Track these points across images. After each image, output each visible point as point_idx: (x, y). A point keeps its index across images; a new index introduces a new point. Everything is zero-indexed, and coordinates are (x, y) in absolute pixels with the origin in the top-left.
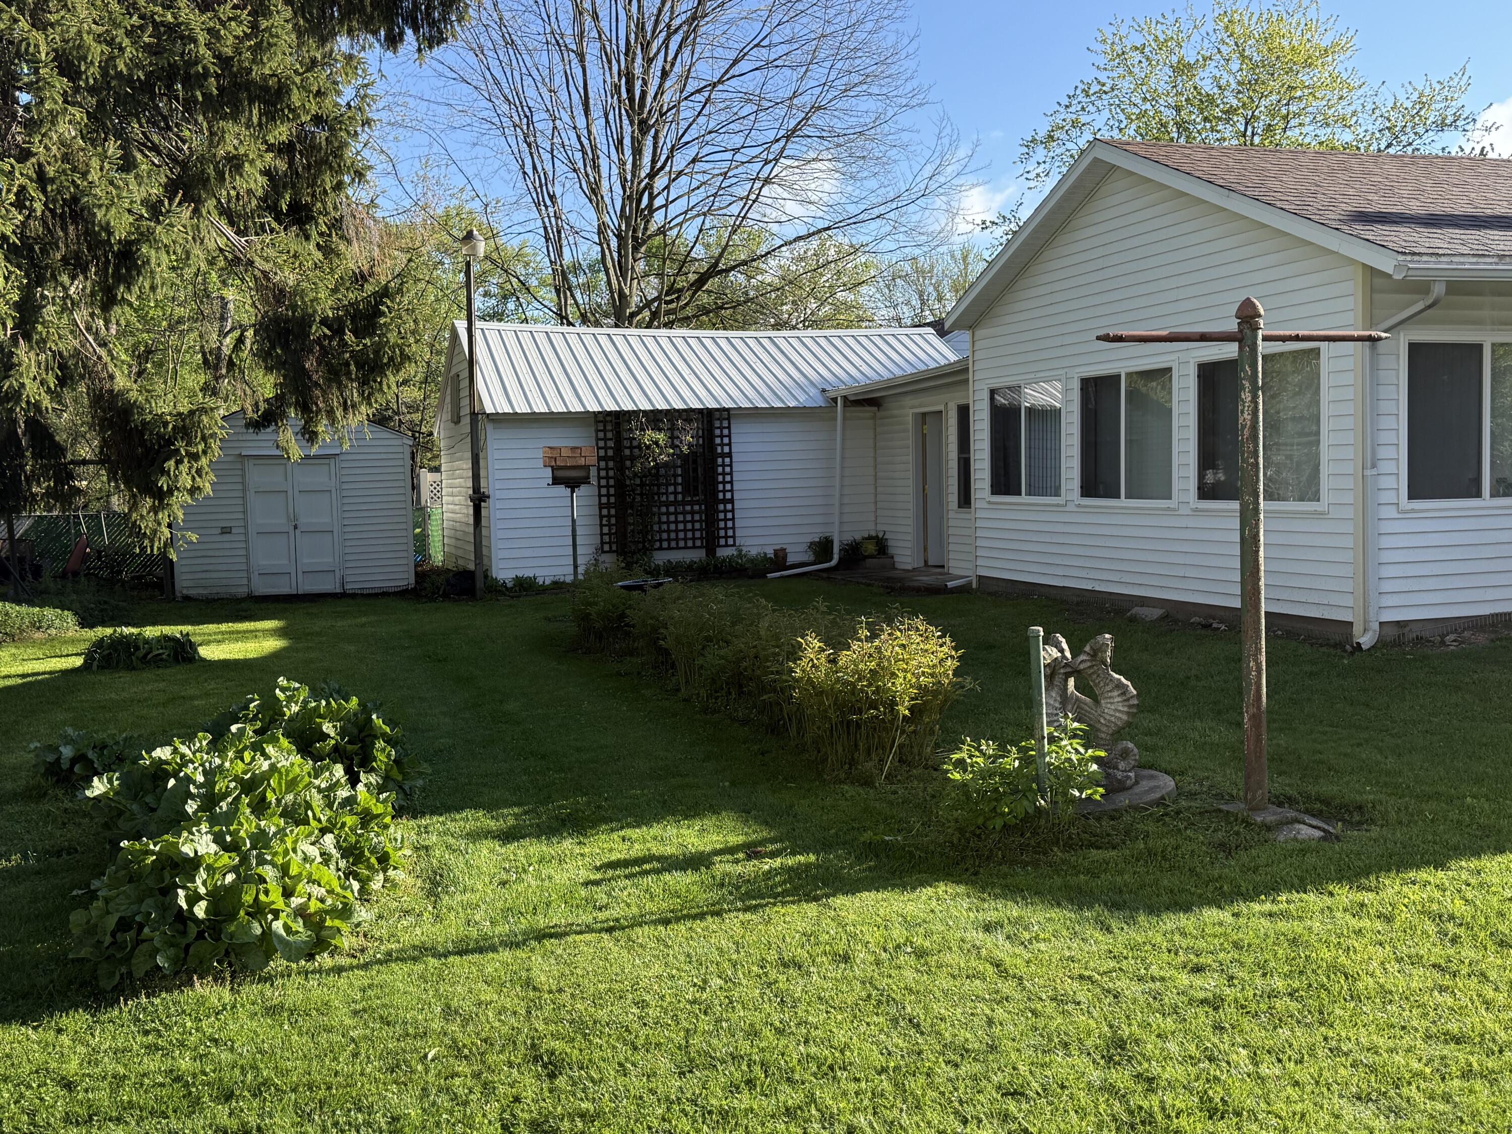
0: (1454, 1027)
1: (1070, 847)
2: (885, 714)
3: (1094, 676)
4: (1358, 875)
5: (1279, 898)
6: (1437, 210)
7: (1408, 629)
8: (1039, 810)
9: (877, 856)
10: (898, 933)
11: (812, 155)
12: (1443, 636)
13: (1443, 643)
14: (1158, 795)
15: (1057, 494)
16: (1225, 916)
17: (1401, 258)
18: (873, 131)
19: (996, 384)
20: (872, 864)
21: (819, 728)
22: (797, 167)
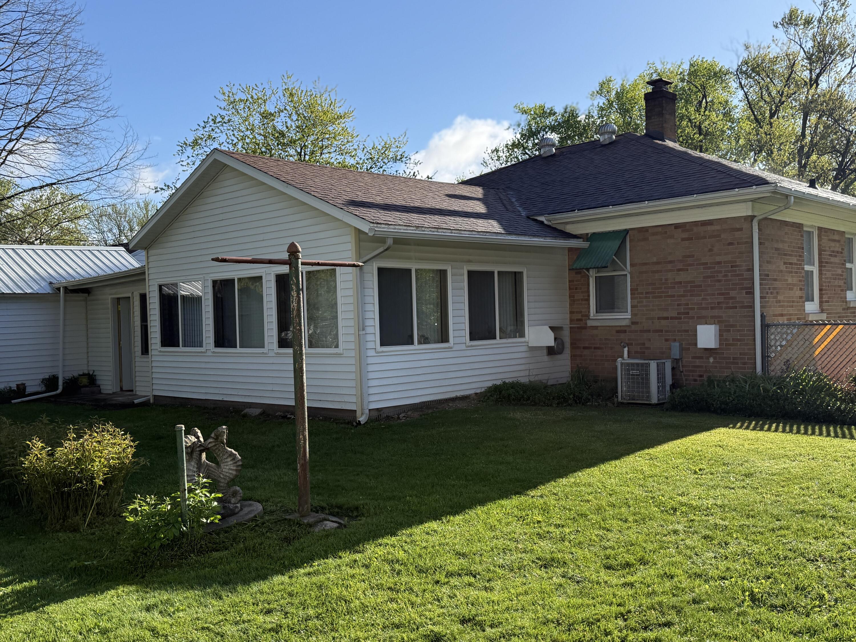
0: (396, 620)
1: (201, 552)
2: (87, 485)
3: (217, 451)
4: (354, 545)
5: (314, 564)
6: (389, 202)
7: (382, 412)
8: (182, 534)
9: (79, 575)
10: (90, 622)
11: (42, 139)
12: (399, 415)
13: (399, 418)
14: (252, 515)
15: (201, 346)
16: (285, 579)
17: (372, 225)
18: (83, 128)
19: (162, 281)
20: (75, 581)
21: (42, 499)
22: (32, 145)
